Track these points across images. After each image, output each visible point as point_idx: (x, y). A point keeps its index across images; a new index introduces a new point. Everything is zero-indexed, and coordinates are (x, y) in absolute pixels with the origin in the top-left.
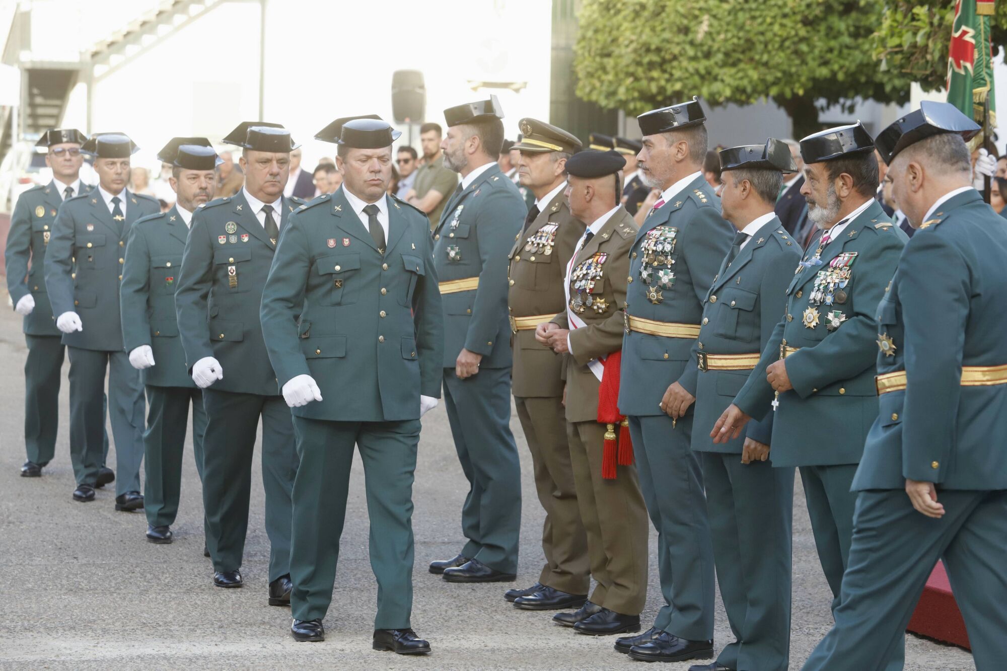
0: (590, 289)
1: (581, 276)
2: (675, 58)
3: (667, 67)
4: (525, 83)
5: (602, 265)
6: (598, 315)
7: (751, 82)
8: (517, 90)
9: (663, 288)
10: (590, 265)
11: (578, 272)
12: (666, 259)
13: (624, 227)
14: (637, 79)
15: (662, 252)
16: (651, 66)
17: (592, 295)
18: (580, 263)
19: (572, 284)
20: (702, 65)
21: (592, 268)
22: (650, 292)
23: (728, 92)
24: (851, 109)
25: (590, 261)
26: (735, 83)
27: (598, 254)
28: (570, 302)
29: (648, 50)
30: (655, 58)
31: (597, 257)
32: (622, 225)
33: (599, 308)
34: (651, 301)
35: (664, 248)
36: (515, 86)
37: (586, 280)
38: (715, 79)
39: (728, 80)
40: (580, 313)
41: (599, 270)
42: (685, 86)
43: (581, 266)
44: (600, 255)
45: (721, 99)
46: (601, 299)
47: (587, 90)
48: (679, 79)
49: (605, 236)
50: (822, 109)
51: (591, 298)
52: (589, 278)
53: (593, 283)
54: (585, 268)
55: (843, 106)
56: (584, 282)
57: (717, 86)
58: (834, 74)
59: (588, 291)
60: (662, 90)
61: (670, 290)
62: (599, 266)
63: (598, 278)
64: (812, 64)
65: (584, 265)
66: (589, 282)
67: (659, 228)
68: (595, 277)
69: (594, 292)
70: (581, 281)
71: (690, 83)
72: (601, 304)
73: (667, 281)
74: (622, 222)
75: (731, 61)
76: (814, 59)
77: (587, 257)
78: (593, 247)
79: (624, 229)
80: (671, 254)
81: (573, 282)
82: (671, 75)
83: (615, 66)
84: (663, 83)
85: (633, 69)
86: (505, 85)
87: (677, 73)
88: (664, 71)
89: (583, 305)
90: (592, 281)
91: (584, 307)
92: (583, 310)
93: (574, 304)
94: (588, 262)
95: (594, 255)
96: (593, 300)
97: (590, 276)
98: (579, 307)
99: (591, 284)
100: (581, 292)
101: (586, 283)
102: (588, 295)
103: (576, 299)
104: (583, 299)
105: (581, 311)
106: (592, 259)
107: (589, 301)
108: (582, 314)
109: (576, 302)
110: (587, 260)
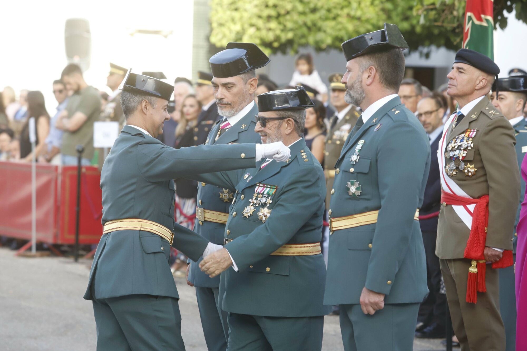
0: (463, 157)
1: (456, 147)
2: (288, 13)
3: (281, 19)
4: (172, 33)
5: (473, 138)
6: (468, 178)
7: (347, 32)
8: (166, 37)
10: (463, 138)
13: (489, 110)
14: (258, 29)
16: (269, 18)
17: (464, 161)
18: (454, 137)
19: (446, 154)
20: (310, 19)
21: (465, 141)
23: (329, 41)
24: (427, 56)
25: (463, 135)
26: (335, 33)
27: (469, 130)
28: (445, 168)
29: (267, 6)
30: (273, 13)
31: (468, 133)
32: (487, 109)
33: (469, 171)
37: (460, 150)
38: (319, 29)
39: (329, 31)
40: (452, 176)
41: (470, 142)
42: (295, 35)
43: (455, 139)
44: (471, 131)
45: (324, 46)
46: (471, 165)
47: (220, 37)
48: (291, 30)
49: (474, 117)
50: (405, 55)
51: (463, 164)
52: (462, 149)
53: (465, 152)
54: (458, 141)
55: (421, 54)
56: (457, 152)
57: (320, 36)
58: (413, 27)
59: (461, 158)
60: (277, 39)
62: (471, 139)
63: (469, 148)
64: (396, 19)
66: (462, 151)
68: (467, 147)
69: (465, 159)
70: (455, 151)
71: (299, 32)
72: (471, 168)
74: (487, 106)
75: (331, 15)
76: (398, 15)
77: (459, 133)
78: (464, 125)
79: (490, 111)
81: (447, 152)
82: (285, 26)
83: (241, 18)
84: (278, 32)
85: (255, 21)
86: (156, 32)
87: (289, 25)
88: (280, 23)
89: (456, 169)
90: (464, 151)
91: (456, 171)
92: (455, 173)
93: (448, 168)
94: (461, 137)
95: (465, 131)
96: (464, 166)
97: (462, 147)
98: (452, 171)
99: (464, 153)
100: (454, 159)
101: (459, 153)
102: (460, 161)
103: (451, 165)
104: (456, 165)
105: (453, 174)
106: (464, 134)
107: (461, 166)
108: (454, 176)
109: (450, 167)
110: (459, 135)
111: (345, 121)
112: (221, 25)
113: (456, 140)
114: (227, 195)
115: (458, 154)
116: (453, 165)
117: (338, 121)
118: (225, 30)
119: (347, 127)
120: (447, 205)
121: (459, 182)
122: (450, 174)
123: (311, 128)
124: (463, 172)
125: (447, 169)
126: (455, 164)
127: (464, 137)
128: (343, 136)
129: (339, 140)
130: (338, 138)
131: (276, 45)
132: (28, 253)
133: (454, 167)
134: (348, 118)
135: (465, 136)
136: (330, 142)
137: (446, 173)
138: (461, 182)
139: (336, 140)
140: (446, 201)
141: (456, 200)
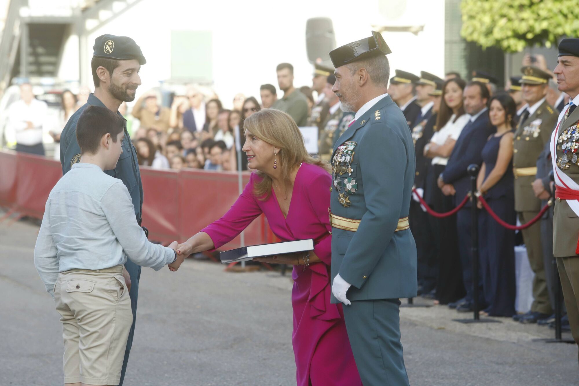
0: (575, 149)
1: (567, 139)
3: (535, 8)
4: (422, 28)
8: (416, 33)
9: (349, 194)
11: (565, 137)
12: (348, 168)
14: (510, 20)
15: (344, 163)
17: (576, 154)
18: (565, 129)
19: (558, 147)
21: (577, 133)
22: (340, 198)
25: (574, 127)
28: (557, 161)
34: (343, 205)
35: (345, 159)
36: (414, 30)
37: (572, 142)
40: (565, 169)
47: (470, 30)
48: (545, 19)
51: (576, 156)
52: (574, 140)
53: (578, 144)
54: (569, 133)
56: (569, 144)
59: (573, 151)
60: (531, 29)
61: (354, 194)
65: (569, 130)
66: (574, 143)
67: (346, 143)
69: (578, 151)
70: (566, 143)
71: (555, 21)
73: (350, 187)
77: (571, 124)
80: (351, 164)
81: (559, 145)
82: (539, 15)
83: (491, 9)
84: (531, 22)
85: (505, 11)
86: (405, 29)
87: (543, 13)
88: (533, 12)
89: (569, 162)
90: (576, 143)
91: (569, 164)
92: (568, 167)
93: (561, 162)
94: (573, 128)
95: (577, 122)
96: (577, 158)
97: (574, 139)
98: (565, 164)
99: (576, 145)
100: (566, 152)
101: (571, 145)
102: (573, 154)
103: (563, 158)
104: (569, 158)
105: (566, 168)
106: (576, 126)
107: (574, 159)
108: (567, 170)
109: (563, 160)
110: (571, 126)
111: (536, 116)
112: (472, 17)
113: (567, 132)
114: (344, 200)
115: (571, 147)
116: (565, 158)
117: (530, 116)
118: (476, 23)
119: (537, 122)
120: (561, 200)
121: (572, 175)
122: (563, 168)
123: (500, 125)
124: (576, 165)
125: (559, 163)
126: (567, 157)
127: (575, 129)
128: (533, 132)
129: (529, 136)
130: (528, 134)
131: (530, 36)
132: (237, 268)
133: (567, 160)
134: (539, 112)
135: (576, 127)
136: (519, 138)
137: (558, 167)
138: (575, 176)
139: (526, 136)
140: (559, 196)
141: (570, 195)
